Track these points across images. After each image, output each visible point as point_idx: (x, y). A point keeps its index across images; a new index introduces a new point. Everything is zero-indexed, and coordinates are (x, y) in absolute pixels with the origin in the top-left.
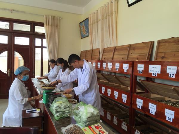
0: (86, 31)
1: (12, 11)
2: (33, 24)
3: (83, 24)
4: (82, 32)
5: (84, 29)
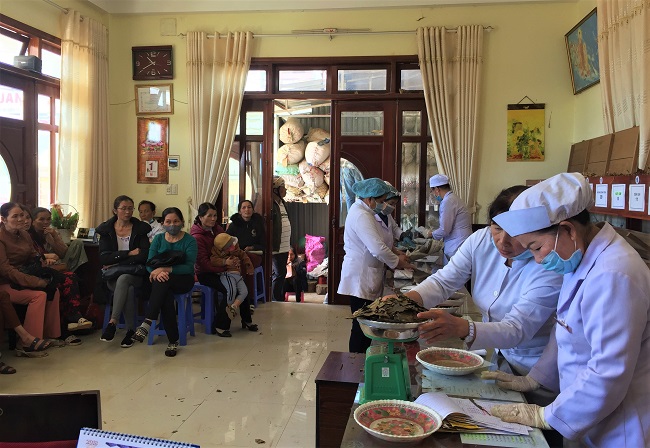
0: (589, 61)
1: (333, 33)
2: (395, 65)
3: (580, 36)
4: (576, 69)
5: (582, 54)
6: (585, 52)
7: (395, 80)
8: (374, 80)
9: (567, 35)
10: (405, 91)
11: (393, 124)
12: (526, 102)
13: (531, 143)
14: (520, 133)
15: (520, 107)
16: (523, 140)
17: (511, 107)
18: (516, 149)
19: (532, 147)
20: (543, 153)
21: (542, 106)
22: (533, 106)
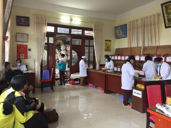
3: (120, 28)
4: (117, 34)
5: (120, 32)
9: (115, 27)
10: (86, 35)
12: (108, 40)
14: (107, 46)
18: (106, 49)
20: (110, 50)
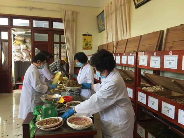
3: (100, 17)
4: (99, 26)
6: (101, 22)
7: (51, 25)
8: (45, 25)
9: (97, 17)
10: (54, 29)
11: (51, 38)
12: (87, 34)
13: (89, 45)
15: (86, 35)
16: (87, 44)
17: (83, 35)
18: (85, 47)
19: (89, 46)
20: (91, 48)
21: (91, 35)
22: (89, 35)
